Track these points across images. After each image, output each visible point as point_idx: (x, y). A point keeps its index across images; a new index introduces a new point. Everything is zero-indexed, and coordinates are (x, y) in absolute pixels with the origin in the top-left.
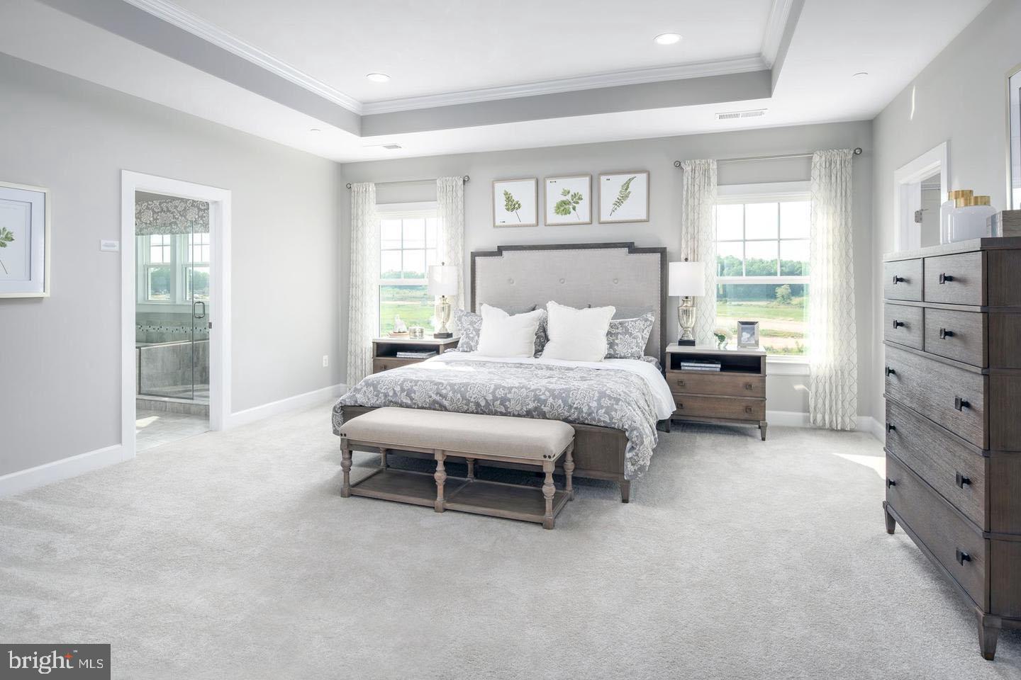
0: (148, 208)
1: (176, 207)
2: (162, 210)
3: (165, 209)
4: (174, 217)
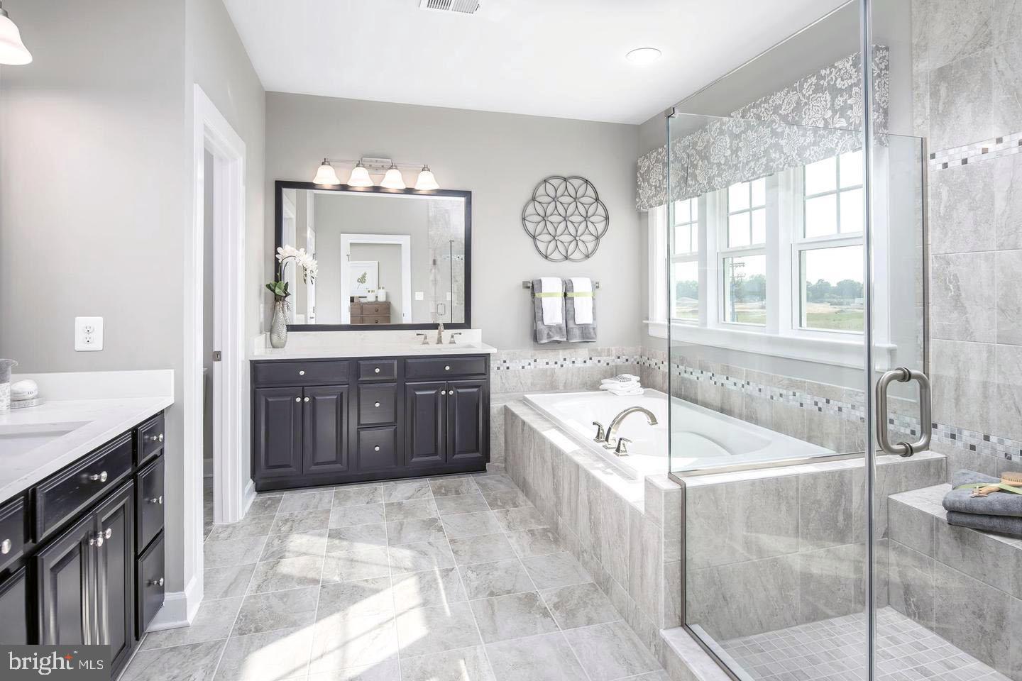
1: (776, 109)
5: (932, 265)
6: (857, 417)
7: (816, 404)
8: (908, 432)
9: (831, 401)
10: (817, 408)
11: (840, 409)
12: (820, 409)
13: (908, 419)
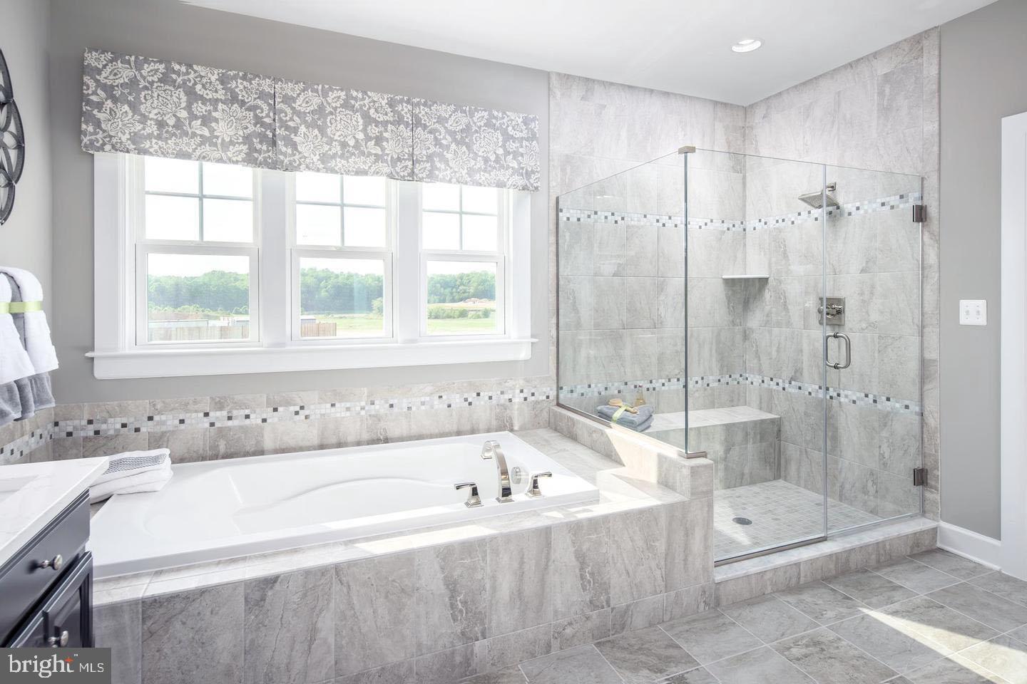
0: (346, 105)
1: (441, 120)
2: (399, 121)
3: (408, 118)
4: (437, 142)
5: (561, 282)
6: (506, 399)
7: (466, 400)
8: (544, 398)
9: (481, 394)
10: (467, 403)
11: (490, 398)
12: (470, 404)
13: (544, 389)
